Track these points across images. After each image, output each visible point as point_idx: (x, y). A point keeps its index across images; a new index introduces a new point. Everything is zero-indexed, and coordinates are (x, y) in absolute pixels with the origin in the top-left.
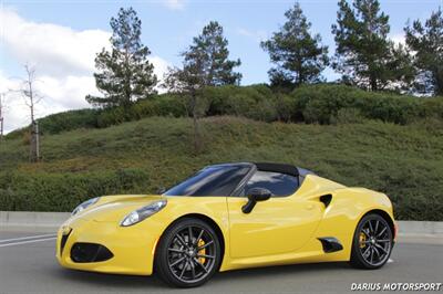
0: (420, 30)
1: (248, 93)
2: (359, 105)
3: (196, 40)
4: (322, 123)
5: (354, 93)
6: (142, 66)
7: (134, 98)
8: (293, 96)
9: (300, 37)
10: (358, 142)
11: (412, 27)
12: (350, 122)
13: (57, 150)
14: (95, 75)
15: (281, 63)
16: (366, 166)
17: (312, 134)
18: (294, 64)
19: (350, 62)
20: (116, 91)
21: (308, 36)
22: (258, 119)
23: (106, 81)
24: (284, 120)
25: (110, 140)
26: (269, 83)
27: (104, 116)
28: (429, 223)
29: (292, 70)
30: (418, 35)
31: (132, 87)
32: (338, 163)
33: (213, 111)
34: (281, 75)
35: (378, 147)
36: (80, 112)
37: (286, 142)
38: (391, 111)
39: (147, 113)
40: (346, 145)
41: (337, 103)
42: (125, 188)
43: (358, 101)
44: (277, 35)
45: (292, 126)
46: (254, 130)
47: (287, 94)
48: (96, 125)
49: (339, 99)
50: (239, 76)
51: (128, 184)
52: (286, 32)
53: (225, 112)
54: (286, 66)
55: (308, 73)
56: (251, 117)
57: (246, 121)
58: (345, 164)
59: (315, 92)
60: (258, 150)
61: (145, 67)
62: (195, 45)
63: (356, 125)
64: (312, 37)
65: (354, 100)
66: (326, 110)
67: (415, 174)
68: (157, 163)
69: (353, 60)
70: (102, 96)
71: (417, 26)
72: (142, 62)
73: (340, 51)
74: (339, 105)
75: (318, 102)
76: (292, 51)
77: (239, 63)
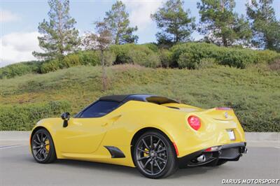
0: (256, 5)
1: (142, 49)
2: (214, 56)
3: (107, 14)
4: (189, 68)
5: (211, 48)
6: (70, 31)
7: (65, 53)
8: (171, 51)
9: (177, 11)
10: (213, 81)
11: (250, 4)
12: (208, 67)
13: (11, 89)
14: (39, 38)
15: (164, 28)
16: (216, 96)
17: (182, 75)
18: (173, 30)
19: (210, 27)
20: (53, 49)
21: (182, 10)
22: (147, 66)
23: (46, 42)
24: (165, 66)
25: (47, 81)
26: (157, 42)
27: (45, 65)
28: (255, 133)
29: (172, 33)
30: (254, 9)
31: (64, 46)
32: (198, 95)
33: (118, 61)
34: (164, 37)
35: (225, 83)
36: (29, 63)
37: (165, 82)
38: (235, 60)
39: (74, 63)
40: (204, 83)
41: (200, 55)
42: (55, 113)
43: (214, 53)
44: (161, 9)
45: (169, 70)
46: (144, 74)
47: (168, 49)
48: (40, 72)
49: (201, 52)
50: (137, 37)
51: (57, 111)
52: (167, 8)
53: (126, 62)
54: (168, 31)
55: (182, 35)
56: (143, 65)
57: (139, 68)
58: (203, 96)
59: (185, 47)
60: (146, 87)
61: (72, 32)
62: (107, 17)
63: (212, 69)
64: (185, 11)
65: (211, 53)
66: (193, 60)
67: (247, 101)
68: (77, 97)
69: (211, 26)
70: (43, 52)
72: (71, 29)
73: (203, 20)
74: (201, 56)
75: (187, 54)
76: (171, 20)
77: (136, 29)
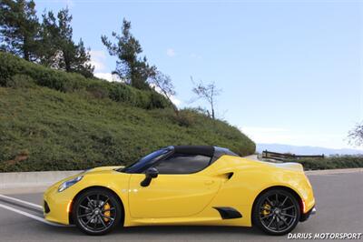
0: (54, 19)
2: (27, 73)
10: (49, 106)
11: (47, 16)
12: (26, 87)
30: (52, 22)
35: (64, 111)
38: (55, 81)
41: (9, 68)
43: (27, 69)
49: (10, 65)
58: (55, 125)
65: (23, 68)
71: (51, 15)
74: (13, 73)
